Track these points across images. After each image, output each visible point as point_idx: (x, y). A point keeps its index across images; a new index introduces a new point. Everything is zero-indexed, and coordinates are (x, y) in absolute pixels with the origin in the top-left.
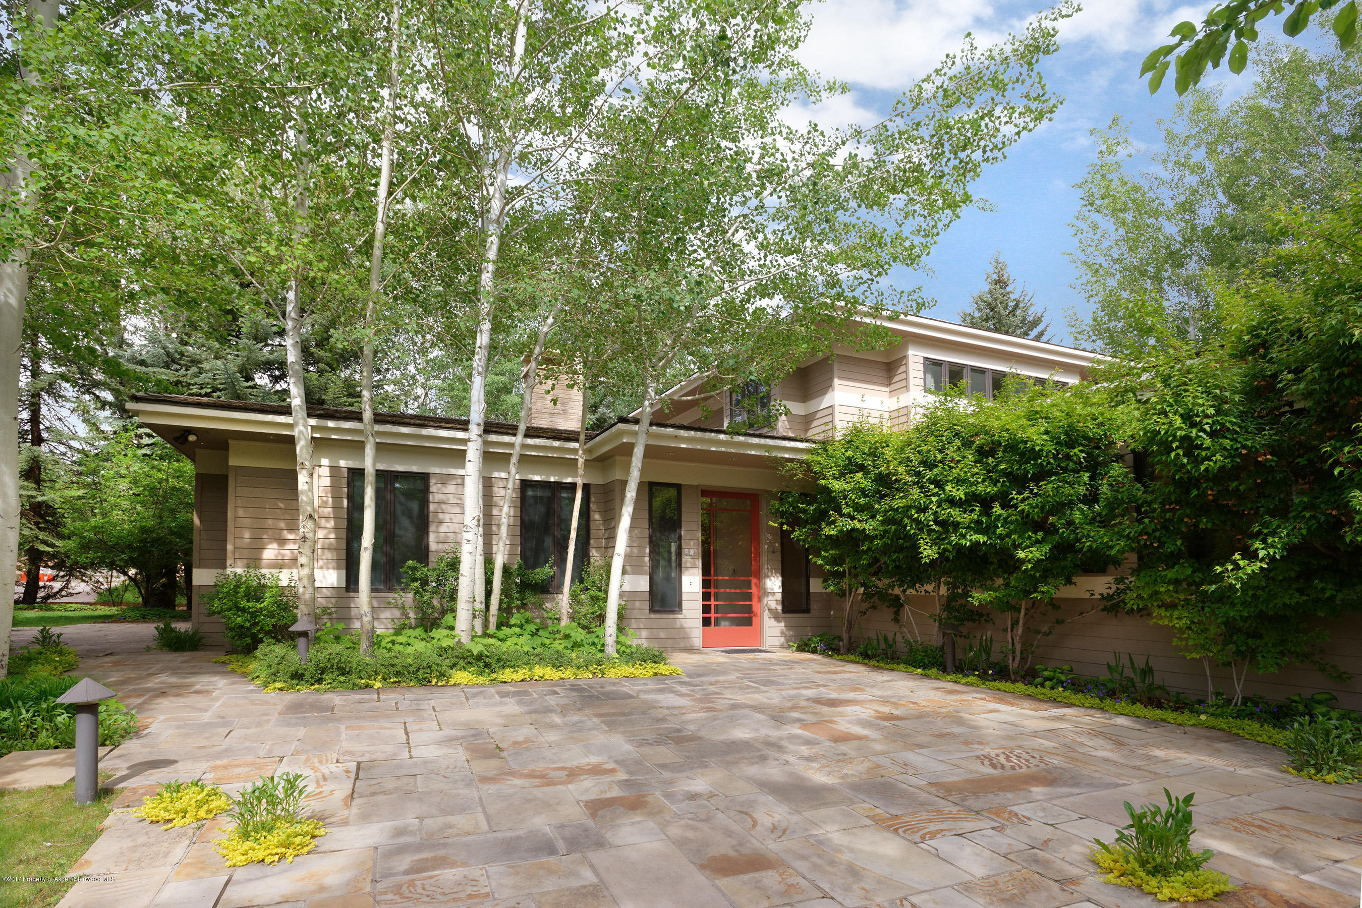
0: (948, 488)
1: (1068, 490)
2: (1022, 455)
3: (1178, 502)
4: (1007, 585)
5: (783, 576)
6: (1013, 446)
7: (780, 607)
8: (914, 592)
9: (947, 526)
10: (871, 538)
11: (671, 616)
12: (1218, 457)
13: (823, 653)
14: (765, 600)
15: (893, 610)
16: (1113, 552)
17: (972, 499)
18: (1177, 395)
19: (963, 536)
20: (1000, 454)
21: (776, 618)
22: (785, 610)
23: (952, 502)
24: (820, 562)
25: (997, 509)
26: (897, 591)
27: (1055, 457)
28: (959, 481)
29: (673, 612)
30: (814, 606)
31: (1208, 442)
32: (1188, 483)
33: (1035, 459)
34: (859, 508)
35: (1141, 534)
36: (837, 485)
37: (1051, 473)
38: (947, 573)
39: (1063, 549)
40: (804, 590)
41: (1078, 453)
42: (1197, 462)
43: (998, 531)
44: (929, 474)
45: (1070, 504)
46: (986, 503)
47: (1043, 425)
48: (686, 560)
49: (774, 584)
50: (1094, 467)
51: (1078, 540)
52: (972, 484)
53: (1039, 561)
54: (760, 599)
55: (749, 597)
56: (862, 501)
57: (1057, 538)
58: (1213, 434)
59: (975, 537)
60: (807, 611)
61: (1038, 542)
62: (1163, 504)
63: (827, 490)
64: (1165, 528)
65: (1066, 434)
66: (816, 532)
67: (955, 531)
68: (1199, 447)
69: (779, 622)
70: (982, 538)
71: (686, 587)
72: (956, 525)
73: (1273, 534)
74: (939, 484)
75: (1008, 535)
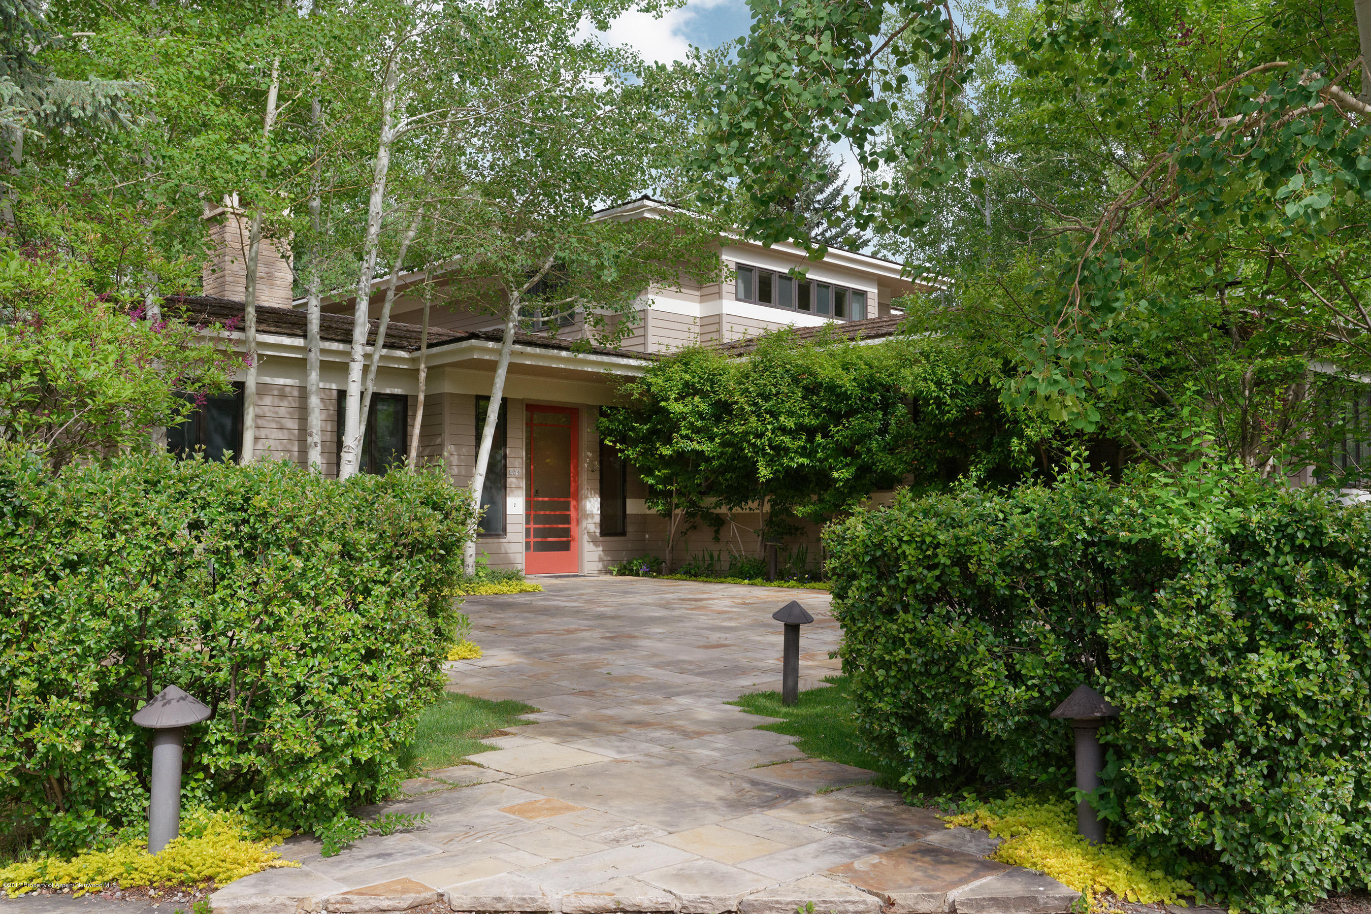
0: (782, 419)
1: (868, 425)
2: (838, 396)
3: (935, 438)
4: (821, 500)
5: (601, 497)
6: (832, 388)
7: (598, 530)
8: (740, 511)
9: (780, 450)
10: (708, 460)
11: (496, 540)
12: (954, 411)
13: (646, 574)
14: (584, 523)
15: (714, 529)
16: (896, 473)
17: (801, 428)
18: (932, 368)
19: (792, 459)
20: (822, 394)
21: (594, 541)
22: (603, 534)
23: (784, 430)
24: (651, 481)
25: (819, 438)
26: (724, 510)
27: (860, 399)
28: (790, 413)
29: (498, 536)
30: (630, 529)
31: (949, 402)
32: (940, 426)
33: (847, 400)
34: (697, 431)
35: (913, 460)
36: (676, 408)
37: (857, 412)
38: (772, 491)
39: (864, 470)
40: (620, 512)
41: (876, 396)
42: (943, 413)
43: (818, 455)
44: (767, 405)
45: (869, 436)
46: (811, 432)
47: (853, 374)
48: (511, 481)
49: (593, 505)
50: (886, 406)
51: (874, 464)
52: (800, 416)
53: (848, 479)
54: (578, 522)
55: (567, 519)
56: (699, 424)
57: (859, 461)
58: (951, 396)
59: (801, 460)
60: (623, 533)
61: (847, 465)
62: (926, 439)
63: (665, 412)
64: (928, 456)
65: (868, 382)
66: (650, 452)
67: (786, 455)
68: (945, 404)
69: (597, 546)
70: (806, 461)
71: (510, 510)
72: (787, 450)
73: (980, 462)
74: (774, 415)
75: (826, 459)
